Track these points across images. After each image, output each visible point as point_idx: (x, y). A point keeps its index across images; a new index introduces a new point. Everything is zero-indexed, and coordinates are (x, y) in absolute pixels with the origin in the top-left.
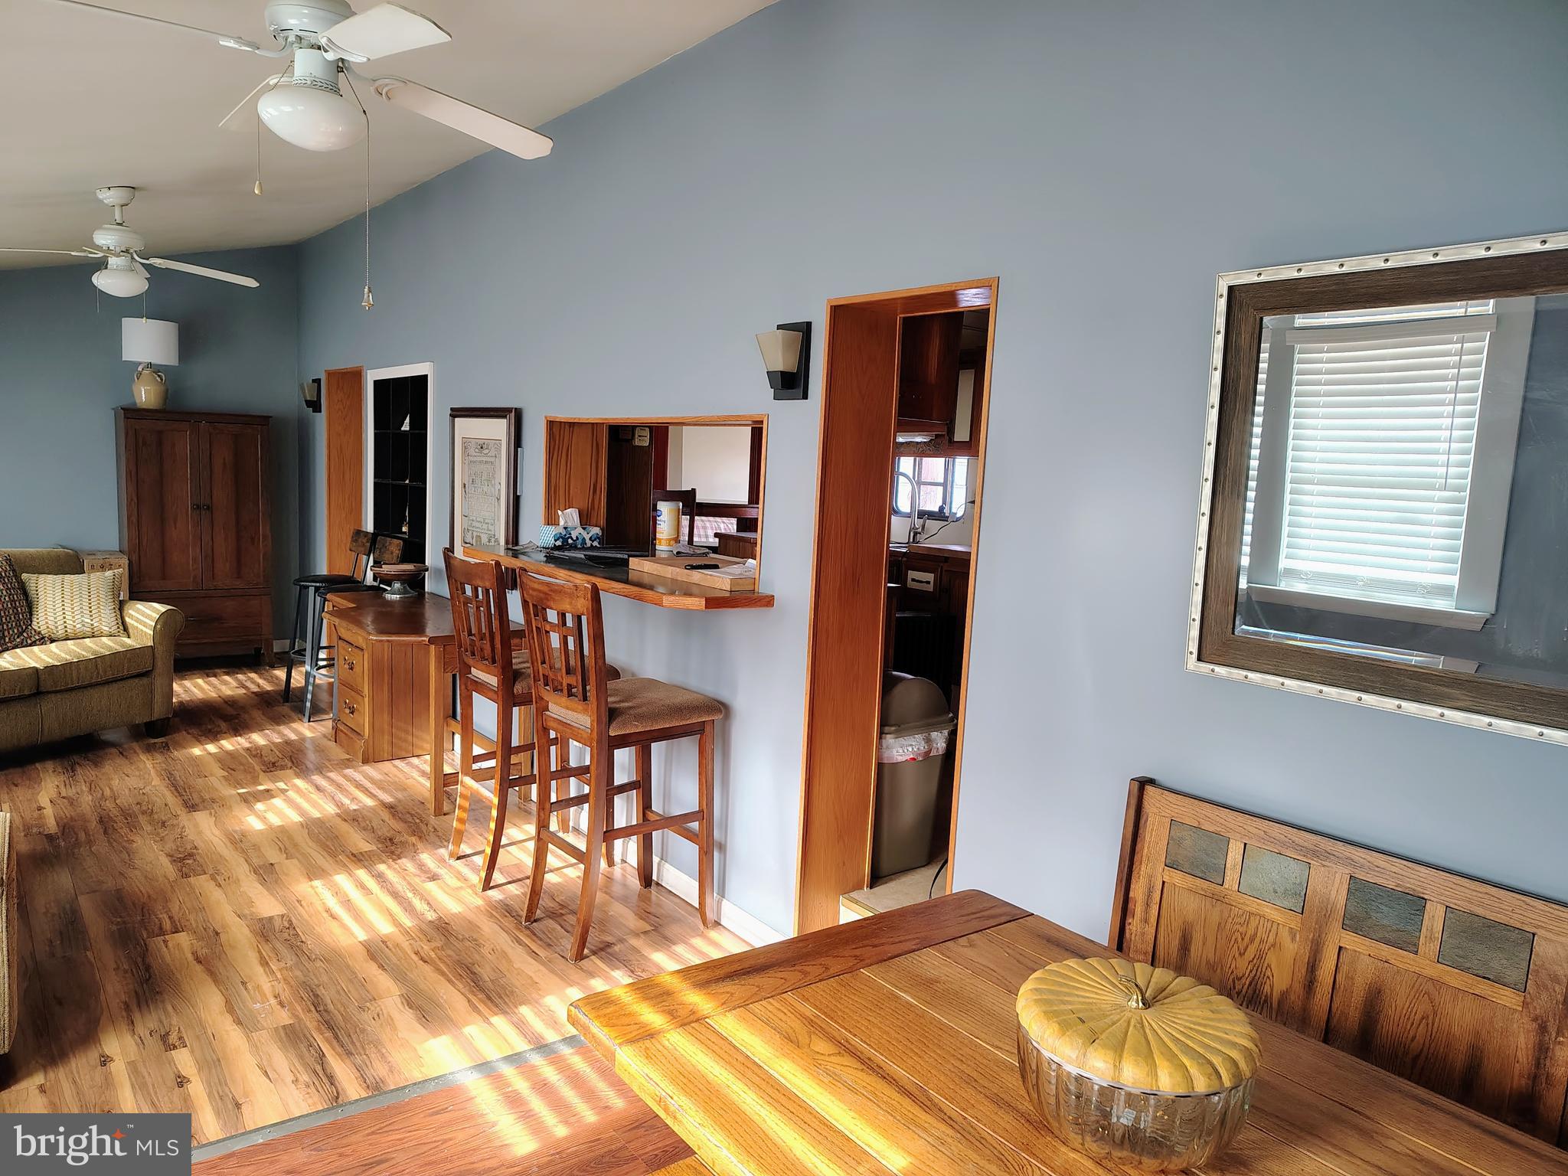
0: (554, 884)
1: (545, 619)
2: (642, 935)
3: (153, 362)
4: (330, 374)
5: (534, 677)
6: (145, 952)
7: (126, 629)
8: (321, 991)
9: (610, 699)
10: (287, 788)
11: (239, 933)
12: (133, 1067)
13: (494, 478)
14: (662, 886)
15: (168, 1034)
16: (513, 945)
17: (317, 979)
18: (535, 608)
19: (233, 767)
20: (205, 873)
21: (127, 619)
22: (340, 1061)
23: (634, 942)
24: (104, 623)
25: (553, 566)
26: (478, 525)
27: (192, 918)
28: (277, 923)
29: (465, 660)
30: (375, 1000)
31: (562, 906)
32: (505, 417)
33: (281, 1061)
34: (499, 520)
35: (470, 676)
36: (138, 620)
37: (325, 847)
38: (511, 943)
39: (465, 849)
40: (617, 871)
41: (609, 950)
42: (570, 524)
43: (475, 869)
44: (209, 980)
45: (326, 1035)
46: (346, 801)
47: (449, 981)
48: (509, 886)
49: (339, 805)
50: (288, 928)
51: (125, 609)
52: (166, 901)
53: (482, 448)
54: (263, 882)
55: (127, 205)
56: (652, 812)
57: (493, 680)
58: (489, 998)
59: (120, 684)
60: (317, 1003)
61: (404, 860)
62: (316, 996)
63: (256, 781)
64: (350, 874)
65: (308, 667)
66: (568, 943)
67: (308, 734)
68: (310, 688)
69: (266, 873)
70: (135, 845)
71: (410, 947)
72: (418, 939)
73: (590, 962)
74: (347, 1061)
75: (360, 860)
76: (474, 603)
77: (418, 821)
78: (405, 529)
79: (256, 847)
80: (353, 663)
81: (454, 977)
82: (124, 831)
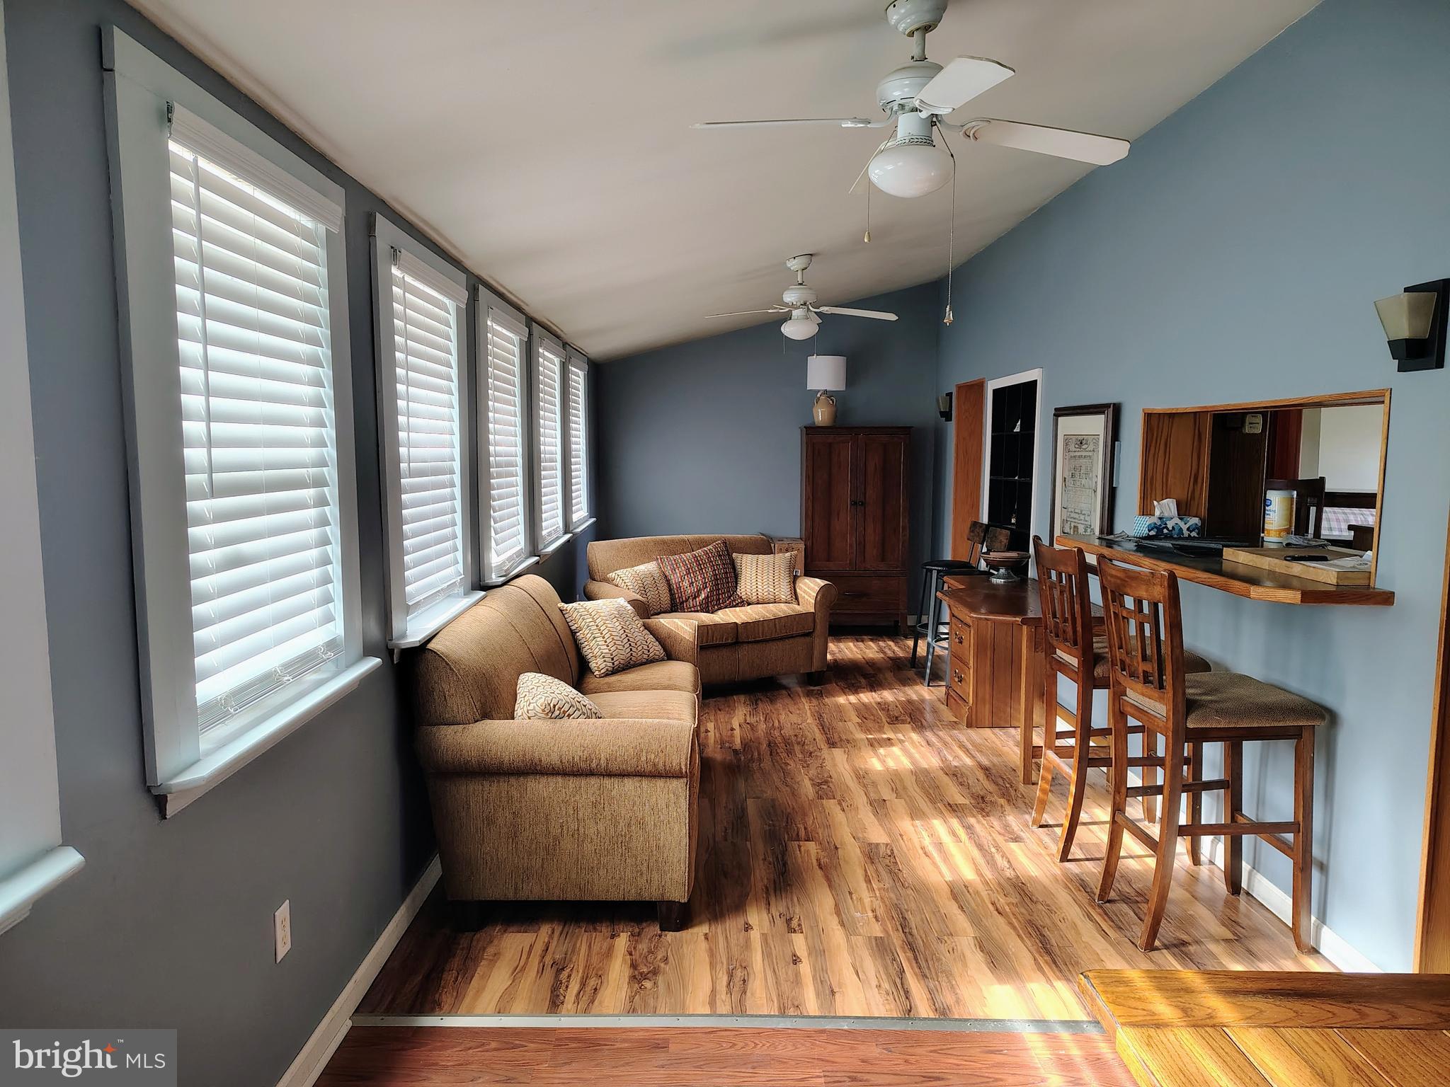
0: (1133, 871)
1: (1122, 605)
2: (1223, 943)
3: (828, 389)
4: (959, 387)
5: (1112, 661)
6: (785, 851)
7: (797, 598)
8: (909, 916)
9: (1189, 691)
10: (903, 738)
11: (852, 852)
12: (765, 937)
13: (1092, 472)
14: (1253, 897)
15: (791, 919)
16: (1084, 919)
17: (907, 905)
18: (1113, 594)
19: (867, 716)
20: (834, 798)
21: (798, 590)
22: (916, 981)
23: (1213, 947)
24: (782, 593)
25: (1142, 555)
26: (1077, 516)
27: (820, 831)
28: (882, 849)
29: (1051, 641)
30: (952, 935)
31: (1139, 894)
32: (1103, 413)
33: (870, 966)
34: (1095, 511)
35: (1054, 656)
36: (805, 591)
37: (928, 794)
38: (1082, 917)
39: (1048, 818)
40: (1204, 870)
41: (1183, 949)
42: (1166, 514)
43: (1055, 840)
44: (826, 884)
45: (907, 954)
46: (950, 758)
47: (1019, 936)
48: (1087, 862)
49: (944, 760)
50: (890, 856)
51: (797, 582)
52: (805, 814)
53: (1081, 443)
54: (876, 813)
55: (806, 268)
56: (1242, 815)
57: (1074, 661)
58: (1055, 962)
59: (791, 641)
60: (904, 926)
61: (992, 818)
62: (905, 919)
63: (881, 730)
64: (944, 821)
65: (929, 639)
66: (1140, 931)
67: (927, 696)
68: (930, 657)
69: (879, 806)
70: (789, 767)
71: (988, 896)
72: (995, 891)
73: (1161, 955)
74: (922, 982)
75: (954, 811)
76: (1058, 588)
77: (1008, 785)
78: (1013, 521)
79: (874, 784)
80: (962, 638)
81: (1025, 934)
82: (784, 755)
